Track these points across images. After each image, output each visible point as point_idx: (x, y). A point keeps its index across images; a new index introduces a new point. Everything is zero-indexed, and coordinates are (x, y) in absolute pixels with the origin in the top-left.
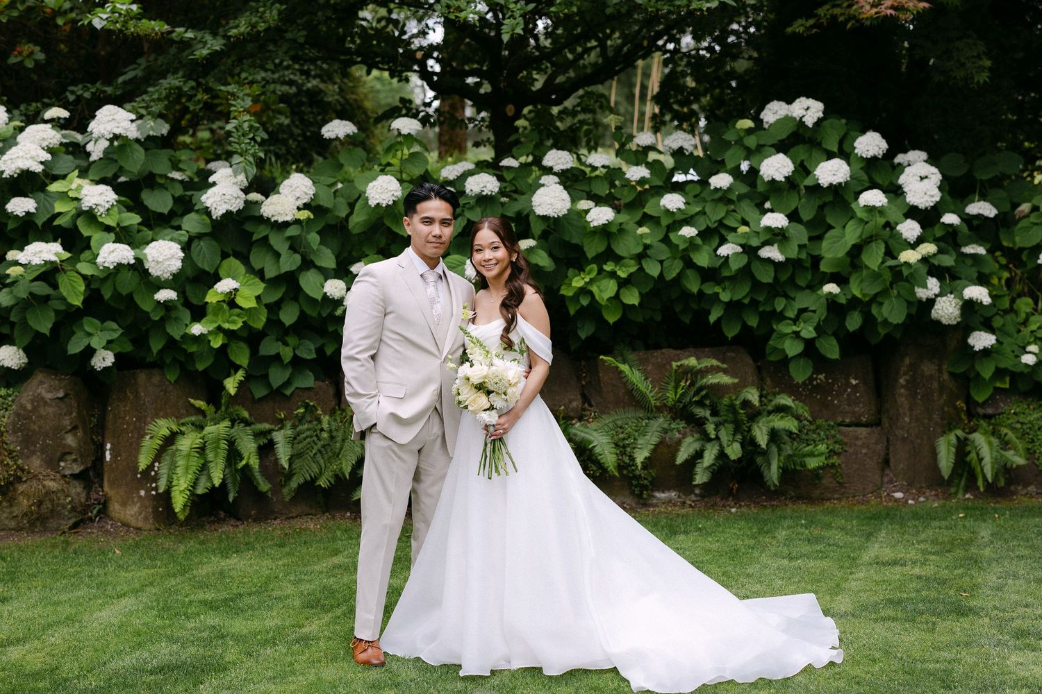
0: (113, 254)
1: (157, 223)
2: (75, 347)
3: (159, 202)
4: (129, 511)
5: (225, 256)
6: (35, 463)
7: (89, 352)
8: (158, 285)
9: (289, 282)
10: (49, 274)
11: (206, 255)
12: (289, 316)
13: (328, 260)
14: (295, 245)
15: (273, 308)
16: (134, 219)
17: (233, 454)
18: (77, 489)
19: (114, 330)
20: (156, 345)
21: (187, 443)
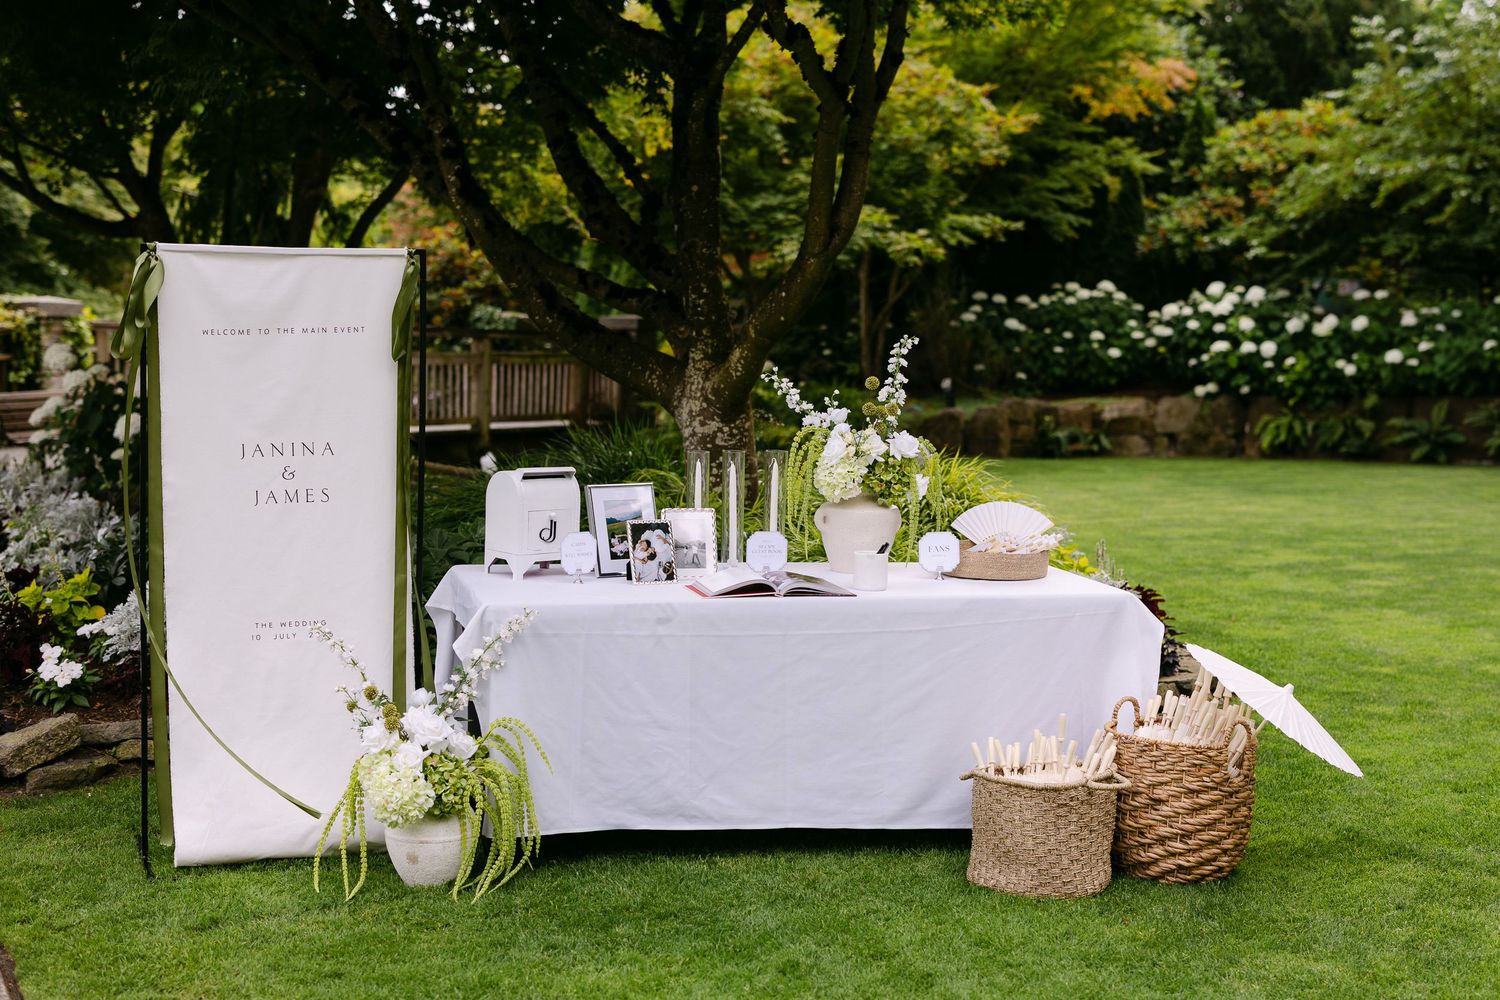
0: (1248, 347)
1: (1270, 335)
2: (1234, 383)
3: (1274, 326)
4: (1251, 451)
5: (1296, 349)
6: (1217, 430)
7: (1238, 387)
8: (1264, 360)
9: (1323, 360)
10: (1225, 355)
11: (1287, 349)
12: (1324, 375)
13: (1338, 351)
14: (1326, 346)
15: (1316, 373)
16: (1260, 334)
17: (1290, 429)
18: (1233, 442)
19: (1247, 378)
20: (1267, 384)
21: (1272, 426)
